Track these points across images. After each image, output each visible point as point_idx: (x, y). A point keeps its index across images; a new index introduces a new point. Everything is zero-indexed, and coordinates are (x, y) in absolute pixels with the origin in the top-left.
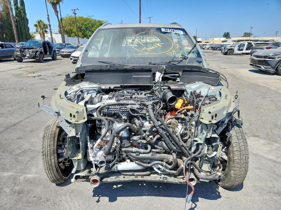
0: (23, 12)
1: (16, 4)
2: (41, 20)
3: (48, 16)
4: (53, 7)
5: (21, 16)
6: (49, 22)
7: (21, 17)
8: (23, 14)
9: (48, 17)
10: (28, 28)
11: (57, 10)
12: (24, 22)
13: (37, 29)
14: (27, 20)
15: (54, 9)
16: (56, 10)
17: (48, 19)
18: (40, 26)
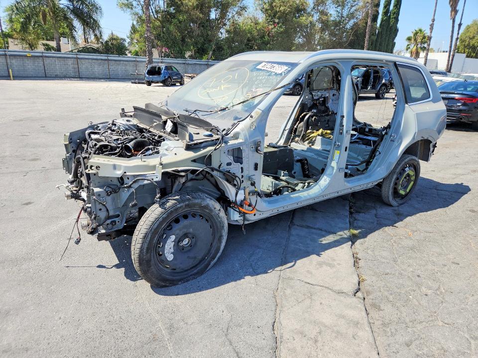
0: (395, 18)
1: (387, 6)
2: (422, 29)
3: (433, 20)
4: (451, 3)
5: (389, 24)
6: (431, 32)
7: (388, 26)
8: (392, 21)
9: (431, 23)
10: (394, 44)
11: (457, 8)
12: (391, 33)
13: (408, 45)
14: (397, 30)
15: (451, 6)
16: (455, 8)
17: (432, 26)
18: (415, 40)
